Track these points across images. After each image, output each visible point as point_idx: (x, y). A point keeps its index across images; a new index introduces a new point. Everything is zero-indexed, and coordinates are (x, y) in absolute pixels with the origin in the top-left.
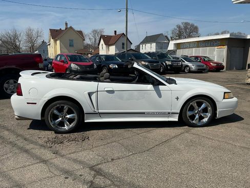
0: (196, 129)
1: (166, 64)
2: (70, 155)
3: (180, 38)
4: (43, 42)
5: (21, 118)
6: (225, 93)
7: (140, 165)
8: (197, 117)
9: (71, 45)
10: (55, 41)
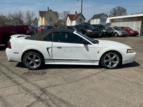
0: (109, 70)
1: (103, 31)
2: (32, 82)
3: (115, 16)
4: (36, 18)
5: (11, 61)
6: (128, 49)
7: (69, 89)
8: (110, 63)
9: (51, 20)
10: (42, 18)
